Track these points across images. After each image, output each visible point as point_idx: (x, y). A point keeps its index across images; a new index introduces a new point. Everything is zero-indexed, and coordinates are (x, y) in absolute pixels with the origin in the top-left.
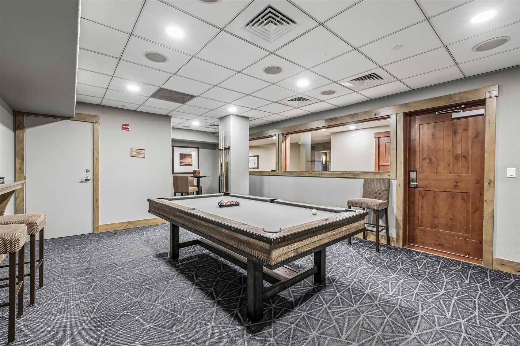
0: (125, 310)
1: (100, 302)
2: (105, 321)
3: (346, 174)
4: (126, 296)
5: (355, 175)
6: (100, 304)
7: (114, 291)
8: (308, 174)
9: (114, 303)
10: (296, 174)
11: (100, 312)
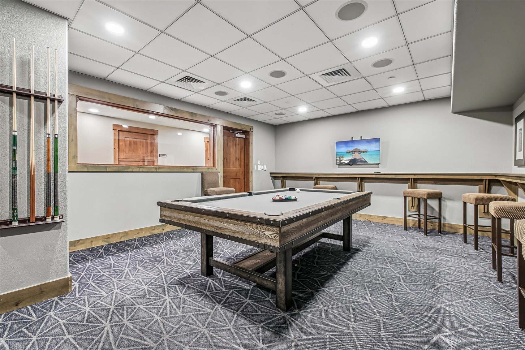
0: (407, 293)
1: (426, 314)
2: (429, 295)
3: (186, 168)
4: (397, 302)
5: (193, 169)
6: (427, 312)
7: (405, 317)
8: (138, 169)
9: (413, 303)
10: (115, 168)
11: (430, 304)
